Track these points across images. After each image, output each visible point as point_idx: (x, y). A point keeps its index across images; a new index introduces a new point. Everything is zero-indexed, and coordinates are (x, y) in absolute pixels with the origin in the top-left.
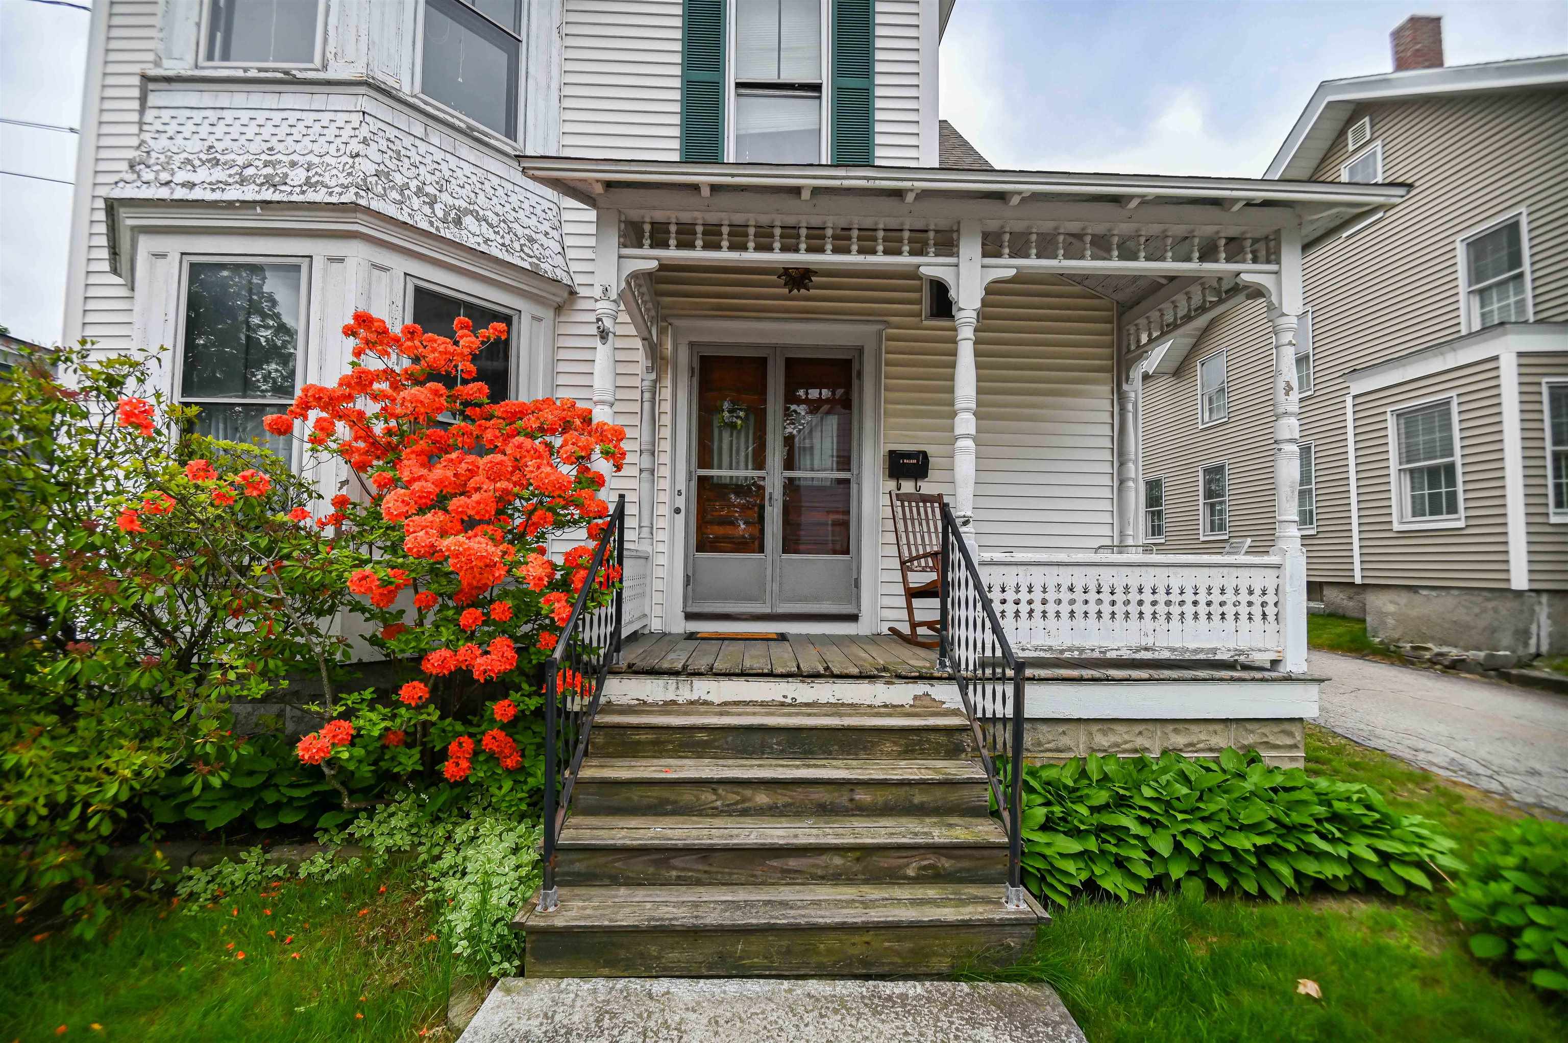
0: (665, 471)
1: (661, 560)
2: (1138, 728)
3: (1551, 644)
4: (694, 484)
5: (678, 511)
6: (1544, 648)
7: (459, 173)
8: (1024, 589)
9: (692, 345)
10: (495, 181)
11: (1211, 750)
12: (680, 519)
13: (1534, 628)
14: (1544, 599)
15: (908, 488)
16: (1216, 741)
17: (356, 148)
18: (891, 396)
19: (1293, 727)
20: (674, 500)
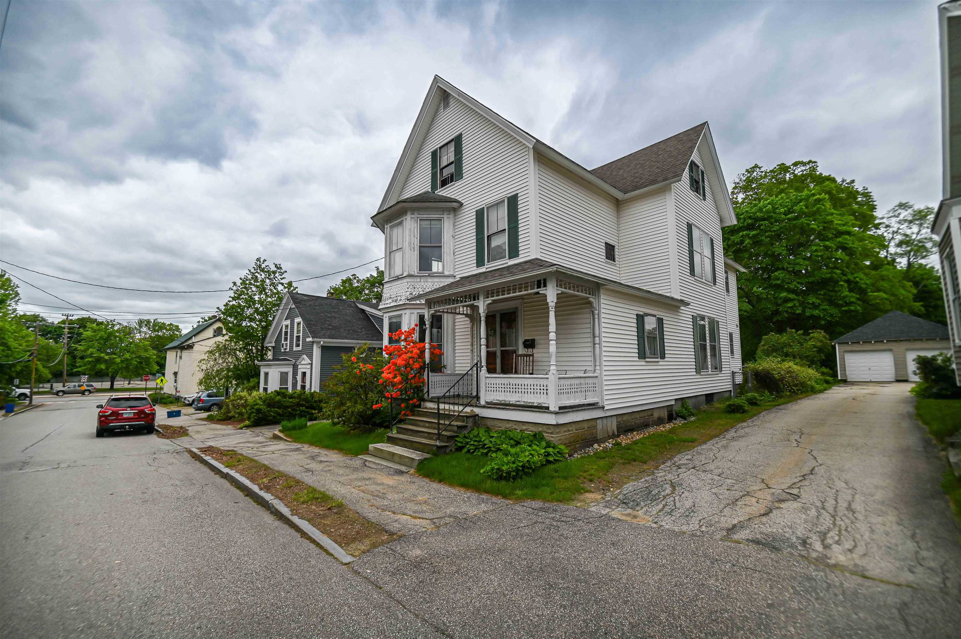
0: (475, 350)
7: (428, 286)
10: (436, 283)
11: (531, 431)
15: (530, 351)
16: (532, 429)
17: (407, 290)
18: (526, 321)
19: (551, 427)
20: (477, 358)
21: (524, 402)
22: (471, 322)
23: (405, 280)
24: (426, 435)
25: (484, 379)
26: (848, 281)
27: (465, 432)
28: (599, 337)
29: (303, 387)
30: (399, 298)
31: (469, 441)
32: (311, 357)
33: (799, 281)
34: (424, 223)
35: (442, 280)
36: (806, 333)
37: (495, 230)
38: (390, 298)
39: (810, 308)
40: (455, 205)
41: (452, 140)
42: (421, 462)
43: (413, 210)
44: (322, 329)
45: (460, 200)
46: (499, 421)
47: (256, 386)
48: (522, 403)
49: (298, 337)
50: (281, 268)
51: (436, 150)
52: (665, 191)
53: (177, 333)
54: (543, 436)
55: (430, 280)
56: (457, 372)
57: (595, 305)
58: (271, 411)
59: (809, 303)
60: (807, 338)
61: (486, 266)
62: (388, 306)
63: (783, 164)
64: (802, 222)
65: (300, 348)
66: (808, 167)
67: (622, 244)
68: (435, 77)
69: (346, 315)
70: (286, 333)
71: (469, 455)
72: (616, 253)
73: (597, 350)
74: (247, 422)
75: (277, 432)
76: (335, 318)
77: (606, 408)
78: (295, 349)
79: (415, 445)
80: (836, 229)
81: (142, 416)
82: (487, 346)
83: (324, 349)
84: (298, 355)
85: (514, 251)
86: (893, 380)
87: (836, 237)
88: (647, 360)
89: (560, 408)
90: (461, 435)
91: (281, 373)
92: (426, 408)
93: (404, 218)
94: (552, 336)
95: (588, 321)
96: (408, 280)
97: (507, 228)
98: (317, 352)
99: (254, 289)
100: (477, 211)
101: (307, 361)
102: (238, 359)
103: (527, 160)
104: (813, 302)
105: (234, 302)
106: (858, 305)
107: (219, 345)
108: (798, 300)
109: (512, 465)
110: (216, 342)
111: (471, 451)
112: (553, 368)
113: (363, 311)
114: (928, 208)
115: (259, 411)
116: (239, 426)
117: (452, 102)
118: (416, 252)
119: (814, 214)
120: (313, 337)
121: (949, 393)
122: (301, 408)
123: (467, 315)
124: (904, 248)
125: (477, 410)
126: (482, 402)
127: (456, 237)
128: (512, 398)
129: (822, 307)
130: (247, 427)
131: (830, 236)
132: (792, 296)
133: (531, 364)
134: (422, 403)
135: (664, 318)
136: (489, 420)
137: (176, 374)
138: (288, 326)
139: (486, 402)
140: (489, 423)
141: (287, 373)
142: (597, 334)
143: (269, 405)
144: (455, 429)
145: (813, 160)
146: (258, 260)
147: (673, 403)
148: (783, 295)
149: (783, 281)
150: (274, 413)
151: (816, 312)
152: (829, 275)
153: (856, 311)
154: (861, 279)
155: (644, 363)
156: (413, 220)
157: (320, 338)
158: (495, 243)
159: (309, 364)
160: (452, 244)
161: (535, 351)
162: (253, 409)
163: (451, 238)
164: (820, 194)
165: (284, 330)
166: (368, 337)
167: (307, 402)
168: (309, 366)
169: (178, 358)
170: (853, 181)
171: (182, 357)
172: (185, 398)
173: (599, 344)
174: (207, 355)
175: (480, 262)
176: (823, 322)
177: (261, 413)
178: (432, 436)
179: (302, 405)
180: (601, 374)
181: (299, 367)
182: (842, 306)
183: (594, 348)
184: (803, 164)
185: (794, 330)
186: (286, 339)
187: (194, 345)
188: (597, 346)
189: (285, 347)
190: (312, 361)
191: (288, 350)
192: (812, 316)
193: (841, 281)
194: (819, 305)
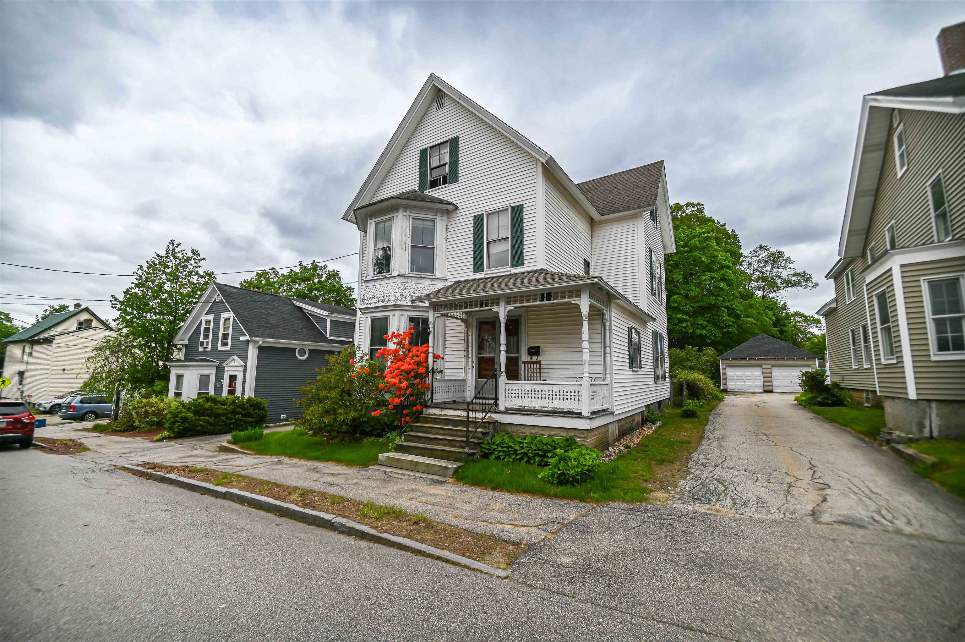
0: (470, 356)
1: (470, 381)
2: (541, 429)
3: (940, 432)
4: (477, 359)
5: (473, 367)
6: (935, 434)
7: (419, 287)
8: (517, 390)
9: (476, 319)
10: (428, 286)
11: (561, 436)
12: (474, 369)
13: (927, 422)
14: (934, 405)
15: (534, 358)
16: (564, 434)
17: (397, 290)
18: (529, 329)
19: (584, 432)
20: (472, 364)
21: (552, 408)
22: (466, 327)
23: (394, 280)
24: (446, 442)
25: (504, 385)
26: (727, 307)
27: (488, 438)
28: (610, 347)
29: (232, 392)
30: (387, 299)
31: (496, 447)
32: (244, 358)
33: (692, 304)
34: (417, 222)
35: (434, 282)
36: (700, 350)
37: (495, 237)
38: (374, 297)
39: (699, 328)
40: (450, 207)
41: (447, 141)
42: (456, 471)
43: (406, 208)
44: (259, 327)
45: (455, 203)
46: (522, 427)
47: (164, 391)
48: (550, 409)
49: (225, 336)
50: (199, 255)
51: (426, 149)
52: (637, 217)
53: (6, 323)
54: (575, 440)
55: (421, 281)
56: (446, 378)
57: (607, 317)
58: (201, 420)
59: (698, 324)
60: (701, 354)
61: (484, 273)
62: (372, 306)
63: (678, 204)
64: (696, 255)
65: (228, 348)
66: (696, 208)
67: (594, 262)
68: (431, 75)
69: (283, 312)
70: (207, 330)
71: (500, 462)
72: (591, 270)
73: (608, 360)
74: (166, 433)
75: (225, 444)
76: (272, 315)
77: (615, 414)
78: (220, 348)
79: (435, 452)
80: (720, 263)
81: (19, 426)
82: (507, 352)
83: (262, 349)
84: (226, 355)
85: (518, 260)
86: (762, 391)
87: (720, 270)
88: (634, 369)
89: (592, 413)
90: (486, 442)
91: (201, 376)
92: (430, 414)
93: (394, 215)
94: (586, 344)
95: (599, 331)
96: (398, 280)
97: (510, 235)
98: (252, 353)
99: (164, 277)
100: (475, 216)
101: (239, 362)
102: (134, 358)
103: (535, 173)
104: (701, 324)
105: (137, 290)
106: (734, 327)
107: (110, 340)
108: (690, 321)
109: (577, 469)
110: (105, 337)
111: (502, 457)
112: (586, 375)
113: (300, 309)
114: (779, 252)
115: (184, 420)
116: (156, 438)
117: (446, 102)
118: (407, 251)
119: (703, 249)
120: (250, 336)
121: (830, 402)
122: (237, 416)
123: (462, 320)
124: (761, 283)
125: (496, 417)
126: (502, 408)
127: (448, 240)
128: (539, 404)
129: (708, 328)
130: (169, 438)
131: (716, 268)
132: (686, 317)
133: (538, 371)
134: (424, 410)
135: (641, 332)
136: (510, 426)
137: (21, 374)
138: (210, 321)
139: (506, 408)
140: (509, 429)
141: (208, 376)
142: (608, 344)
143: (196, 413)
144: (480, 435)
145: (701, 203)
146: (172, 242)
147: (644, 409)
148: (680, 316)
149: (679, 304)
150: (203, 422)
151: (704, 332)
152: (714, 302)
153: (733, 333)
154: (736, 306)
155: (631, 372)
156: (405, 217)
157: (259, 337)
158: (496, 249)
159: (242, 365)
160: (444, 246)
161: (540, 358)
162: (177, 417)
163: (444, 241)
164: (709, 233)
165: (203, 325)
166: (310, 338)
167: (244, 409)
168: (242, 369)
169: (26, 354)
170: (725, 224)
171: (33, 353)
172: (40, 405)
173: (610, 353)
174: (95, 352)
175: (478, 267)
176: (709, 341)
177: (187, 422)
178: (454, 443)
179: (238, 413)
180: (611, 381)
181: (226, 369)
182: (723, 328)
183: (605, 357)
184: (694, 205)
185: (690, 347)
186: (206, 337)
187: (54, 339)
188: (608, 355)
189: (205, 346)
190: (246, 362)
191: (209, 349)
192: (701, 335)
193: (723, 306)
194: (706, 326)
